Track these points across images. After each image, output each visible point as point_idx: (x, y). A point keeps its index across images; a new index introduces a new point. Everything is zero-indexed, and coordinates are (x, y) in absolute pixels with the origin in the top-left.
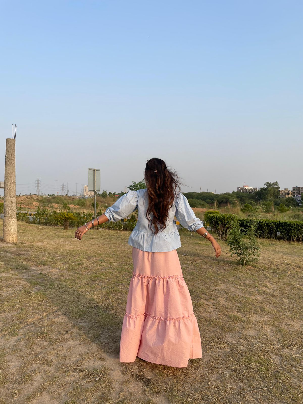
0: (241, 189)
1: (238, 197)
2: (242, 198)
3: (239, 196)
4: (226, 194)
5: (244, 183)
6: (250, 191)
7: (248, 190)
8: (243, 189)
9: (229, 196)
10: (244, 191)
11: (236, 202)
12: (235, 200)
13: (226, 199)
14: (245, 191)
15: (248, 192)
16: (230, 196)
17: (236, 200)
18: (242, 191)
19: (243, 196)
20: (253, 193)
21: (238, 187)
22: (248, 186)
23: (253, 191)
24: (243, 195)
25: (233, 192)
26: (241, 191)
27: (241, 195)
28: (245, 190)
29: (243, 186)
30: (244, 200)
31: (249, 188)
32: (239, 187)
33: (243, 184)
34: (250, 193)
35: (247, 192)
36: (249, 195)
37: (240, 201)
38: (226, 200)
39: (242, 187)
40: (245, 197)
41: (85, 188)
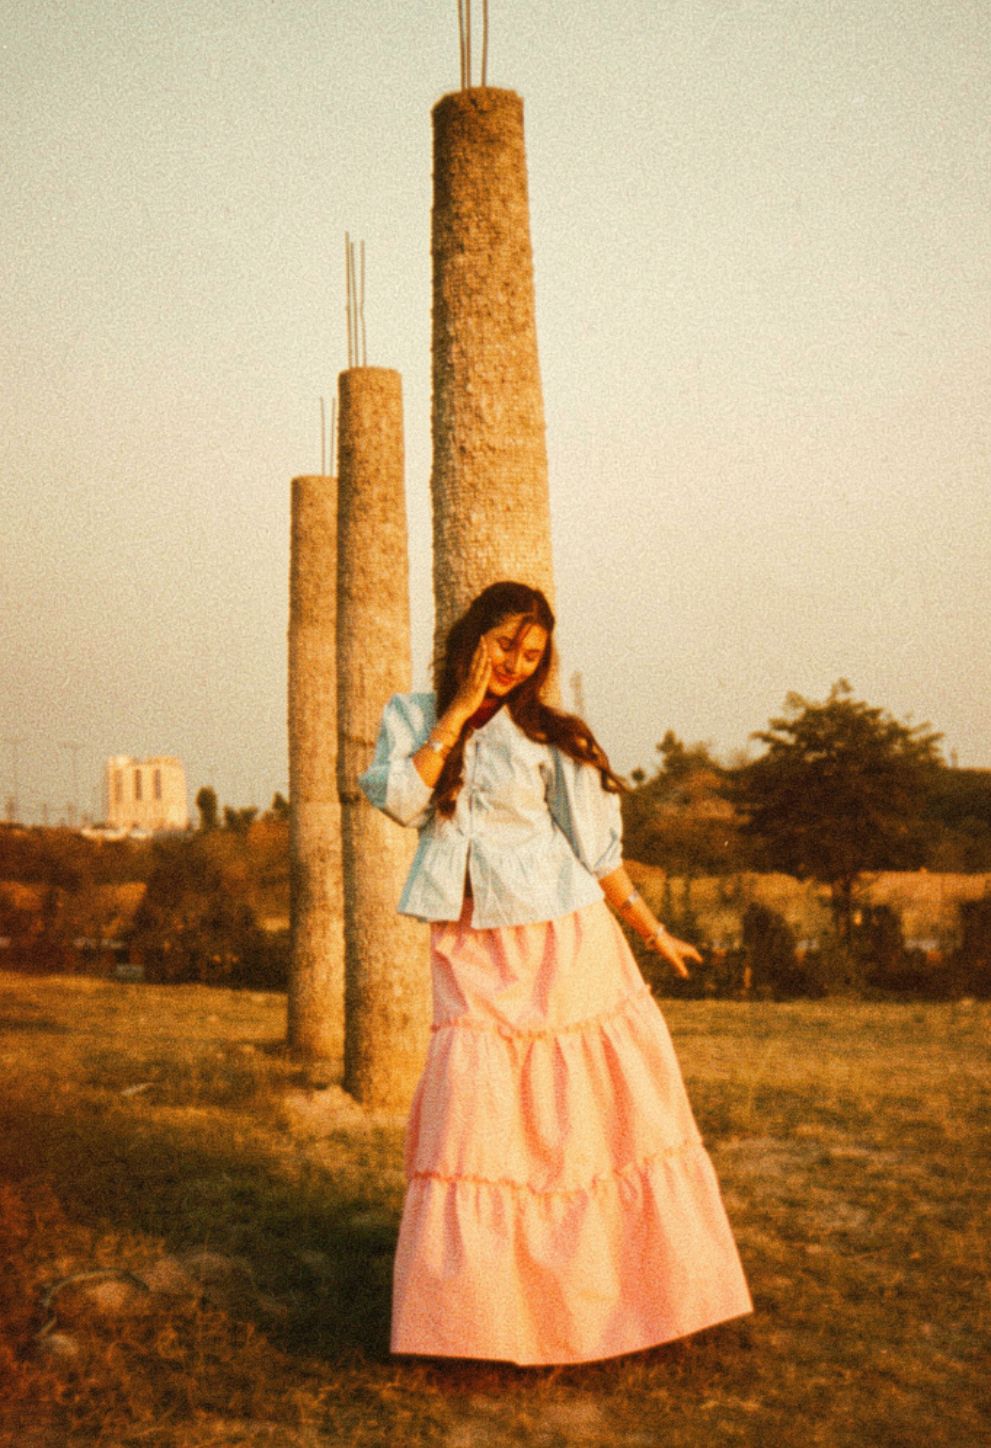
41: (118, 774)
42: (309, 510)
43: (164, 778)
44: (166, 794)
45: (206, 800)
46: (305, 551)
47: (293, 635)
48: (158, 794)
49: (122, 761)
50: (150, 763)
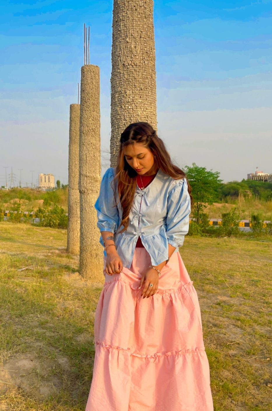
0: (253, 176)
1: (250, 187)
2: (255, 189)
3: (252, 186)
4: (235, 183)
5: (257, 168)
6: (265, 178)
7: (263, 177)
8: (256, 176)
9: (238, 186)
10: (256, 179)
11: (248, 193)
12: (246, 190)
13: (234, 189)
14: (258, 179)
15: (263, 180)
16: (240, 185)
17: (248, 191)
18: (255, 179)
19: (256, 186)
20: (270, 182)
21: (249, 173)
22: (262, 172)
23: (269, 179)
24: (257, 184)
25: (243, 180)
26: (253, 179)
27: (254, 184)
28: (258, 177)
29: (256, 172)
30: (258, 191)
31: (263, 174)
32: (251, 174)
33: (256, 170)
34: (266, 181)
35: (261, 180)
36: (264, 184)
37: (253, 193)
38: (234, 192)
39: (254, 173)
40: (260, 187)
41: (41, 177)
42: (74, 113)
43: (50, 178)
44: (51, 181)
45: (58, 183)
46: (73, 124)
47: (70, 146)
48: (49, 181)
49: (42, 174)
50: (47, 175)
